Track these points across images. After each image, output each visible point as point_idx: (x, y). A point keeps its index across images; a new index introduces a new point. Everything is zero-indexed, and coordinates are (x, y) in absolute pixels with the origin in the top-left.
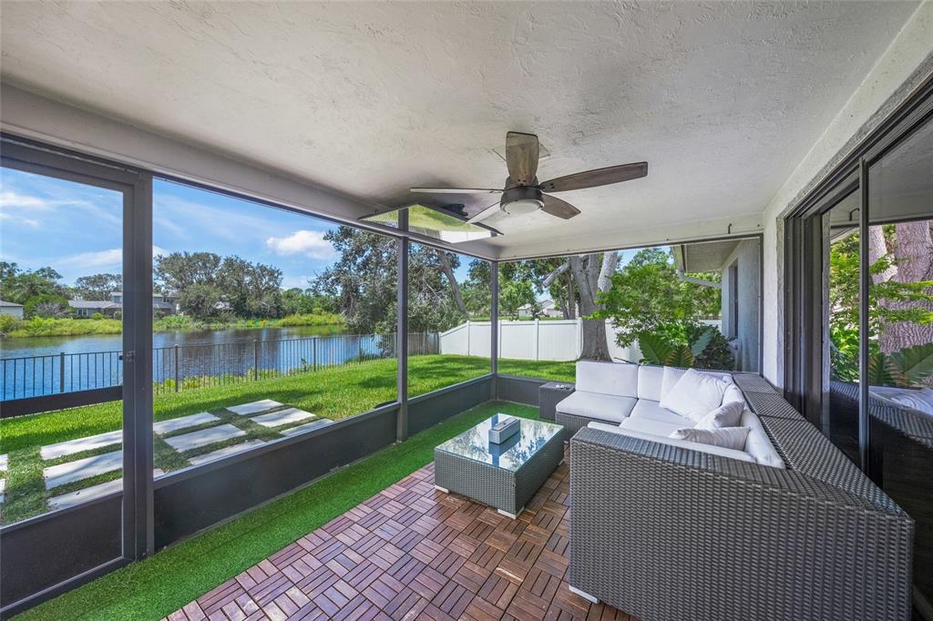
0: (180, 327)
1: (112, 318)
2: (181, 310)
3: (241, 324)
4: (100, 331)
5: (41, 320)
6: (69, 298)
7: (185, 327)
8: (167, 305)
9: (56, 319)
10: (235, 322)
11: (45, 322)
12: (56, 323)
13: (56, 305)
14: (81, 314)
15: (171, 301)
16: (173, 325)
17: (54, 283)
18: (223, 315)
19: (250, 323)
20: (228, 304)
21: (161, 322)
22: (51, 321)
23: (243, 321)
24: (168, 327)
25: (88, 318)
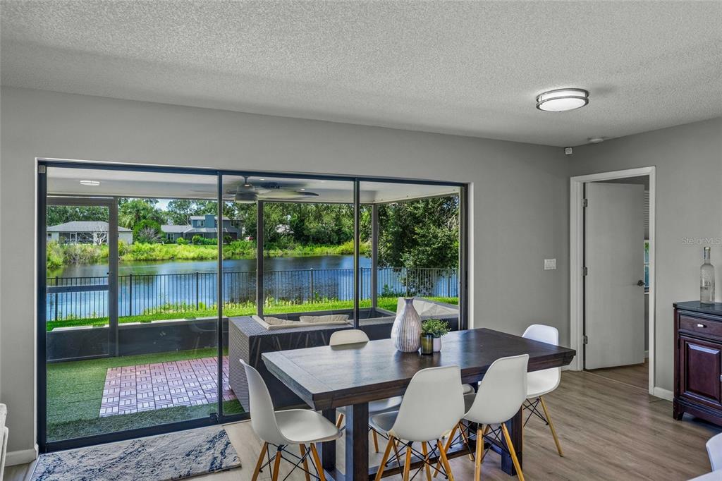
0: (243, 254)
1: (191, 243)
2: (247, 234)
3: (298, 251)
4: (180, 256)
5: (140, 245)
6: (163, 222)
7: (248, 254)
8: (234, 230)
9: (151, 244)
10: (294, 249)
11: (143, 247)
12: (150, 248)
13: (153, 230)
14: (169, 239)
15: (237, 224)
16: (237, 251)
17: (153, 208)
18: (284, 240)
19: (307, 249)
20: (288, 227)
21: (228, 248)
22: (147, 246)
23: (301, 247)
24: (233, 253)
25: (174, 243)
